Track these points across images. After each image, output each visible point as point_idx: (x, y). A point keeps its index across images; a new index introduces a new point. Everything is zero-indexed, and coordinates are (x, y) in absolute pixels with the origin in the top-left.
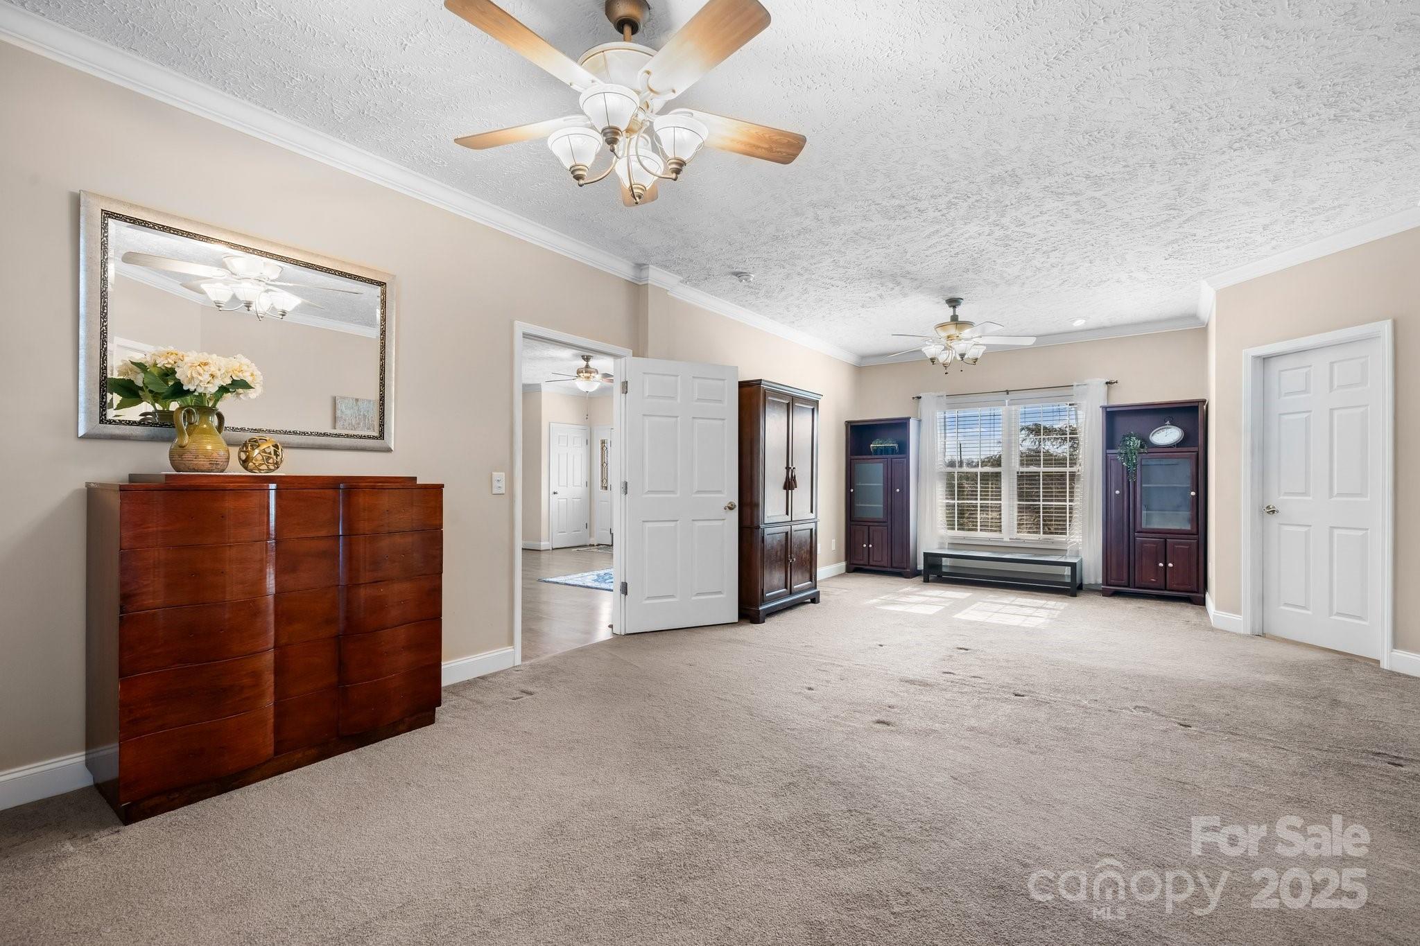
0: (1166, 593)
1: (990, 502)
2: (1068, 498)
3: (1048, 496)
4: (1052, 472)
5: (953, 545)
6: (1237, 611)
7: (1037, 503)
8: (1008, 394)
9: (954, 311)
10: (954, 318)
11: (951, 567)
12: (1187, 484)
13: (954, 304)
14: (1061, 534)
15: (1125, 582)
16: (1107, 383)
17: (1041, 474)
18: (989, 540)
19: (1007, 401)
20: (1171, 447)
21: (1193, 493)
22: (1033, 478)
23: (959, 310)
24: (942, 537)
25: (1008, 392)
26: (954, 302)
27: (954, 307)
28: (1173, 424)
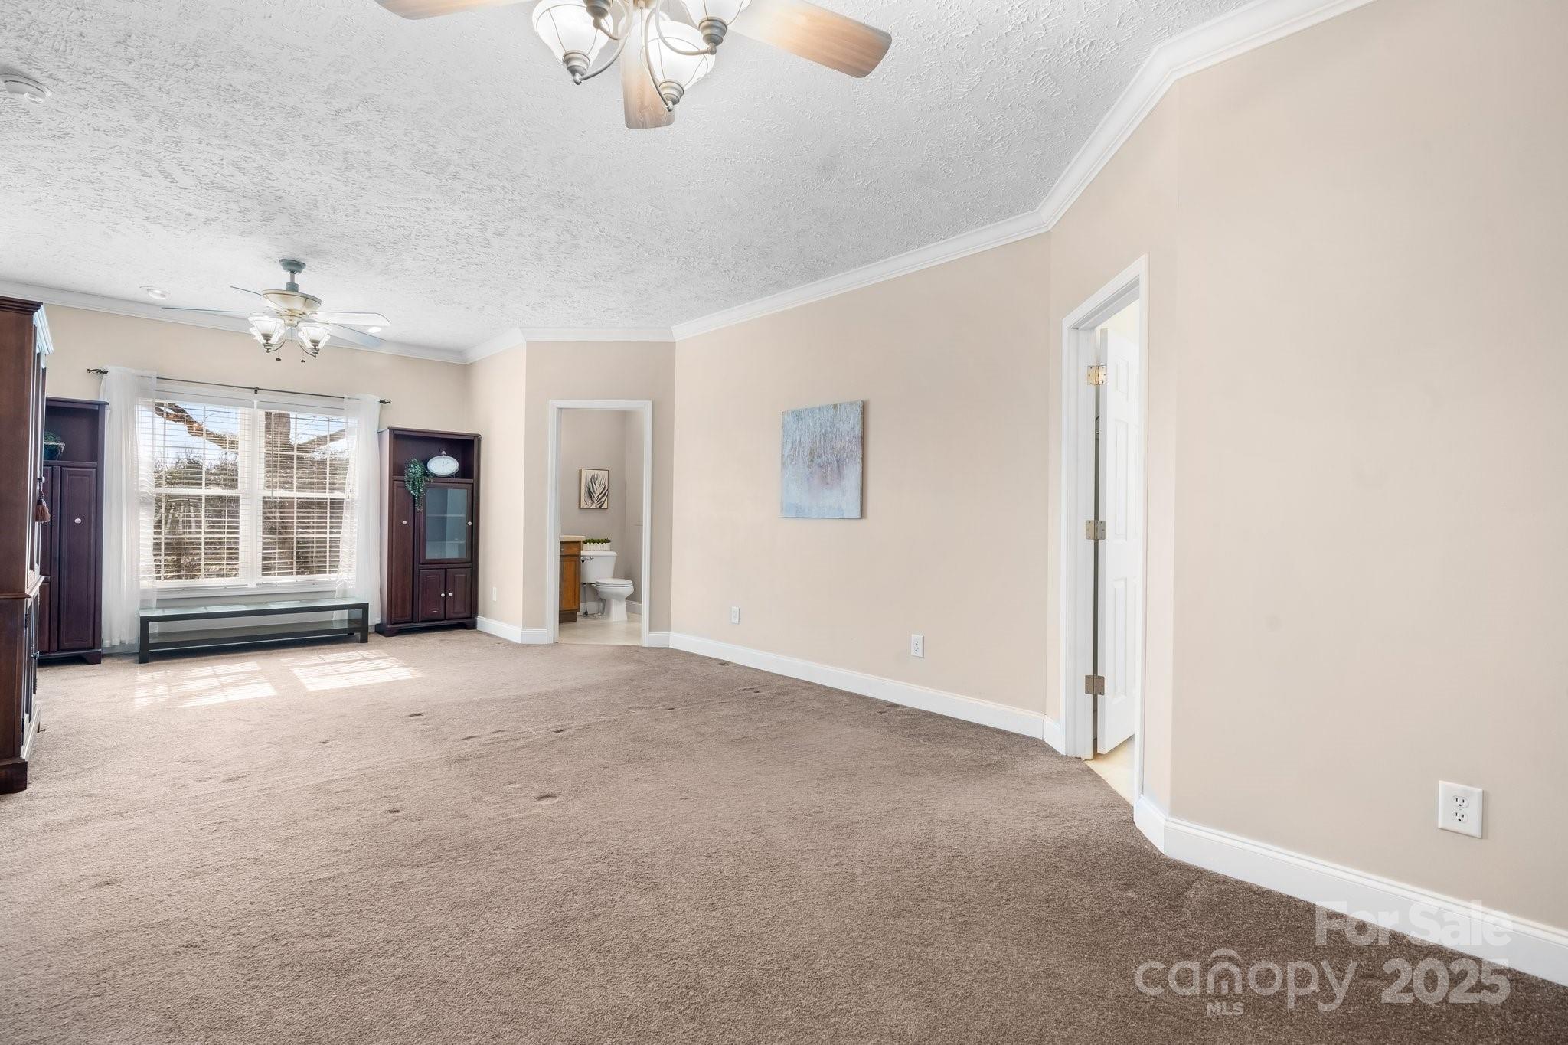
0: (446, 622)
1: (226, 536)
2: (328, 530)
3: (305, 526)
4: (313, 498)
5: (163, 602)
6: (541, 625)
7: (291, 536)
8: (256, 392)
9: (292, 278)
10: (293, 287)
11: (161, 635)
12: (464, 515)
13: (294, 268)
14: (319, 572)
15: (409, 618)
16: (381, 402)
17: (296, 500)
18: (225, 588)
19: (256, 402)
20: (449, 477)
21: (470, 523)
22: (282, 505)
23: (299, 278)
24: (145, 592)
25: (256, 390)
26: (294, 266)
27: (292, 272)
28: (450, 454)
